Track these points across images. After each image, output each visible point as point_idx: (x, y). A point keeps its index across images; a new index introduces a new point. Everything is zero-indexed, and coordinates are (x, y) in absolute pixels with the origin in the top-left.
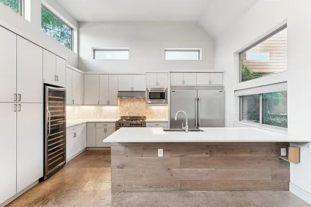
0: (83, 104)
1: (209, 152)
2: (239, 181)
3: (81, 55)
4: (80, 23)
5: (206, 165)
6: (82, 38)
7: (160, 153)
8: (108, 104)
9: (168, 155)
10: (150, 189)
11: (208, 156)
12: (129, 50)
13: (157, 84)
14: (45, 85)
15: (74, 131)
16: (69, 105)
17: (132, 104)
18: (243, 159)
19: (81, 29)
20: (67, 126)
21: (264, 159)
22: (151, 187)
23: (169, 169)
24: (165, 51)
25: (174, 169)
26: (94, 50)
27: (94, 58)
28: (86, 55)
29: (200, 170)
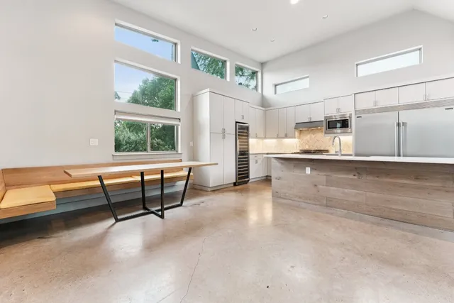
0: (265, 138)
1: (357, 174)
2: (396, 210)
3: (265, 93)
4: (263, 64)
5: (354, 187)
6: (265, 76)
7: (308, 170)
8: (286, 136)
9: (315, 173)
10: (299, 200)
11: (356, 177)
12: (308, 77)
13: (338, 110)
14: (236, 122)
15: (256, 158)
16: (253, 138)
17: (313, 136)
18: (403, 186)
19: (265, 70)
20: (250, 152)
21: (439, 190)
22: (300, 197)
23: (316, 185)
24: (357, 65)
25: (321, 187)
26: (276, 86)
27: (275, 93)
28: (268, 92)
29: (346, 190)
